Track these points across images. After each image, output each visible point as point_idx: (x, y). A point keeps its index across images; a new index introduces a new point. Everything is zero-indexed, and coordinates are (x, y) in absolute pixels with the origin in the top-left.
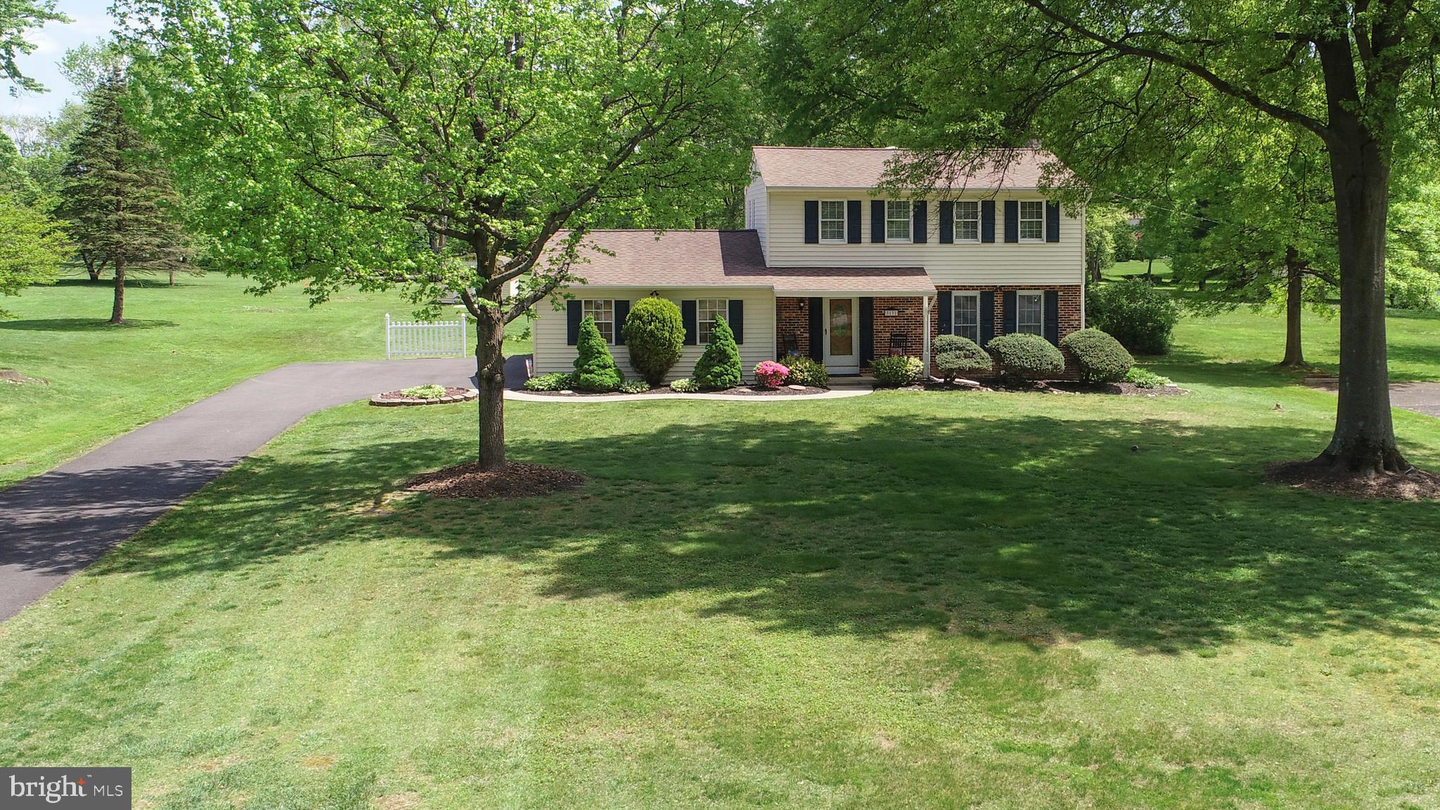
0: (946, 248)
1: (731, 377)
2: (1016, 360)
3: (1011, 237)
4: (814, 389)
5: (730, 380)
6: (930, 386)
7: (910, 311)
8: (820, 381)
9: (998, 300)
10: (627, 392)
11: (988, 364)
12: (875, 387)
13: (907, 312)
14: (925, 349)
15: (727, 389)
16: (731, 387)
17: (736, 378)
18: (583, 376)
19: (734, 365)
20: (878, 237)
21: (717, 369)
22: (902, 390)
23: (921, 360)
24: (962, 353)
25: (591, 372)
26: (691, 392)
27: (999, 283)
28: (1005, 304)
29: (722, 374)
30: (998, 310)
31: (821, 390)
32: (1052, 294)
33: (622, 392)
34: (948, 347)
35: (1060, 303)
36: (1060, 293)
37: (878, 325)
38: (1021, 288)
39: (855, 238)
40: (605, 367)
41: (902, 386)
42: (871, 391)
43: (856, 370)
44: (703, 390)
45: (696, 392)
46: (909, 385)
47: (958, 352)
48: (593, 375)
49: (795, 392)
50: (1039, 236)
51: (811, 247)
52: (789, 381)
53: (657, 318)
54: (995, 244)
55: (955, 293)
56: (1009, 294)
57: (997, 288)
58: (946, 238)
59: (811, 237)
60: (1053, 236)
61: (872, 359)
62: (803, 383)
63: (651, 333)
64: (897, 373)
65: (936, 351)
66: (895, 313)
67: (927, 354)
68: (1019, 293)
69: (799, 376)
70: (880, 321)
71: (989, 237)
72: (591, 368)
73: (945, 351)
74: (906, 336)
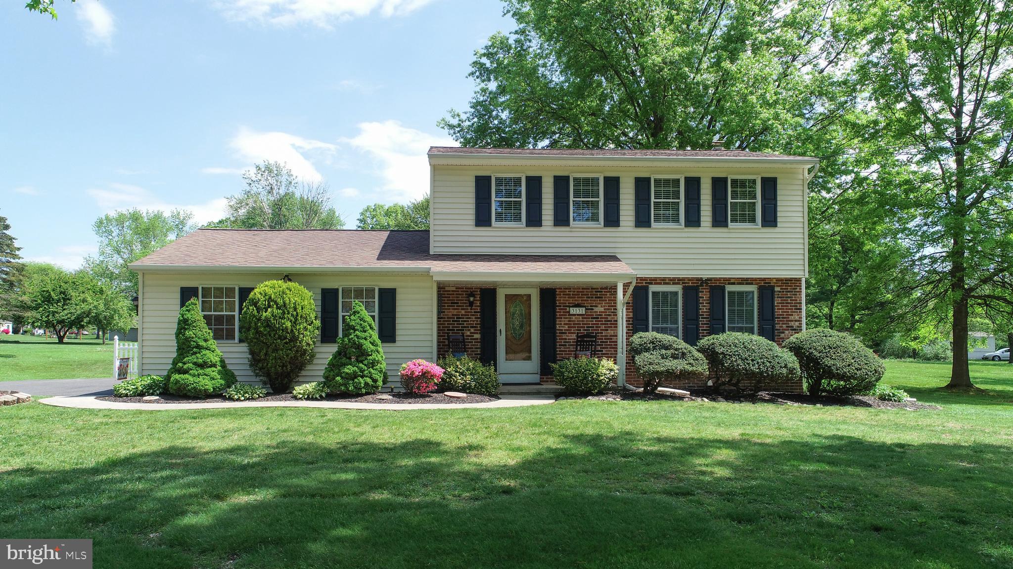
0: (643, 232)
1: (369, 380)
2: (739, 362)
3: (719, 221)
4: (478, 397)
5: (366, 384)
6: (627, 395)
7: (599, 309)
8: (487, 387)
9: (704, 295)
10: (231, 399)
11: (702, 367)
12: (557, 395)
13: (596, 309)
14: (619, 350)
15: (362, 395)
16: (367, 394)
17: (375, 381)
18: (177, 376)
19: (373, 364)
20: (561, 219)
21: (349, 369)
22: (592, 400)
23: (615, 363)
24: (669, 352)
25: (185, 372)
26: (316, 399)
27: (705, 274)
28: (712, 301)
29: (354, 376)
30: (704, 308)
31: (487, 398)
32: (767, 288)
33: (225, 399)
34: (651, 346)
35: (777, 301)
36: (777, 289)
37: (561, 325)
38: (730, 281)
39: (534, 220)
40: (203, 365)
41: (593, 395)
42: (554, 401)
43: (536, 378)
44: (331, 397)
45: (322, 399)
46: (601, 393)
47: (664, 352)
48: (187, 376)
49: (452, 399)
50: (753, 220)
51: (483, 231)
52: (445, 386)
53: (276, 303)
54: (700, 229)
55: (653, 288)
56: (716, 287)
57: (702, 282)
58: (643, 221)
59: (483, 219)
60: (770, 220)
61: (555, 362)
62: (463, 389)
63: (267, 323)
64: (585, 378)
65: (634, 351)
66: (582, 311)
67: (622, 356)
68: (729, 288)
69: (460, 380)
70: (564, 321)
71: (693, 221)
72: (185, 367)
73: (647, 350)
74: (595, 337)
